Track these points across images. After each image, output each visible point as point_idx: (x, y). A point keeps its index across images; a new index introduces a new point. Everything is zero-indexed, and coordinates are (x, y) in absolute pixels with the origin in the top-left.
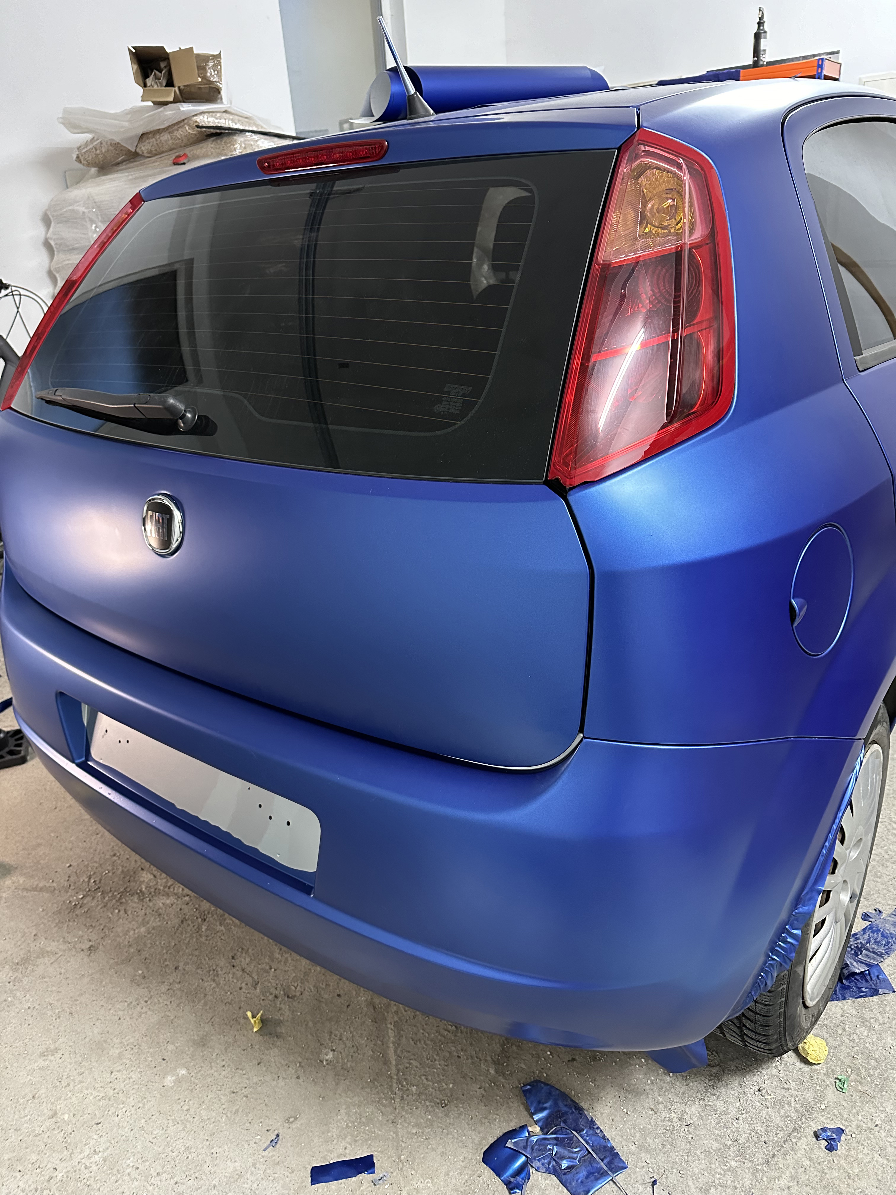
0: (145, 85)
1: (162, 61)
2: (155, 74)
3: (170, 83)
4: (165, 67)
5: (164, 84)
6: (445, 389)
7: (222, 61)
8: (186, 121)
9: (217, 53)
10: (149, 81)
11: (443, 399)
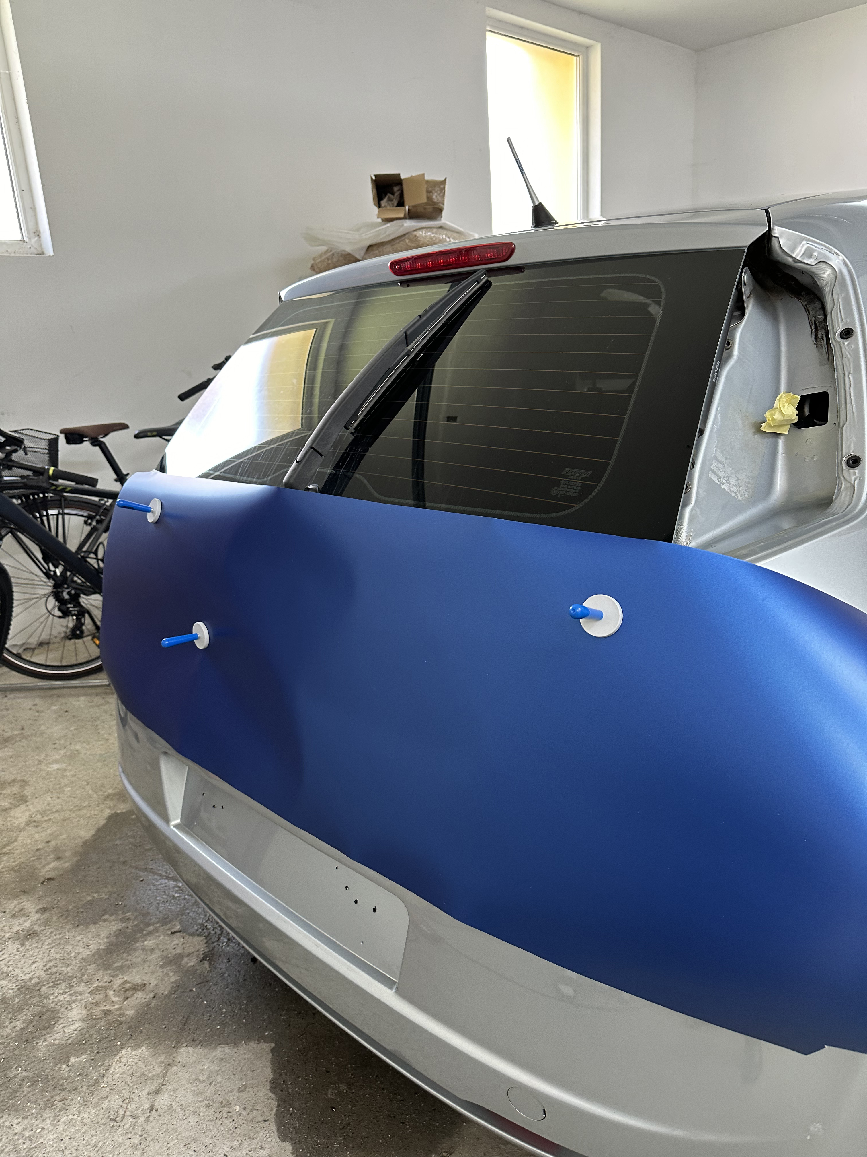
0: (379, 206)
1: (395, 186)
2: (389, 197)
3: (401, 204)
4: (398, 191)
5: (395, 204)
6: (564, 473)
7: (447, 187)
8: (407, 236)
9: (443, 179)
10: (383, 203)
11: (561, 482)
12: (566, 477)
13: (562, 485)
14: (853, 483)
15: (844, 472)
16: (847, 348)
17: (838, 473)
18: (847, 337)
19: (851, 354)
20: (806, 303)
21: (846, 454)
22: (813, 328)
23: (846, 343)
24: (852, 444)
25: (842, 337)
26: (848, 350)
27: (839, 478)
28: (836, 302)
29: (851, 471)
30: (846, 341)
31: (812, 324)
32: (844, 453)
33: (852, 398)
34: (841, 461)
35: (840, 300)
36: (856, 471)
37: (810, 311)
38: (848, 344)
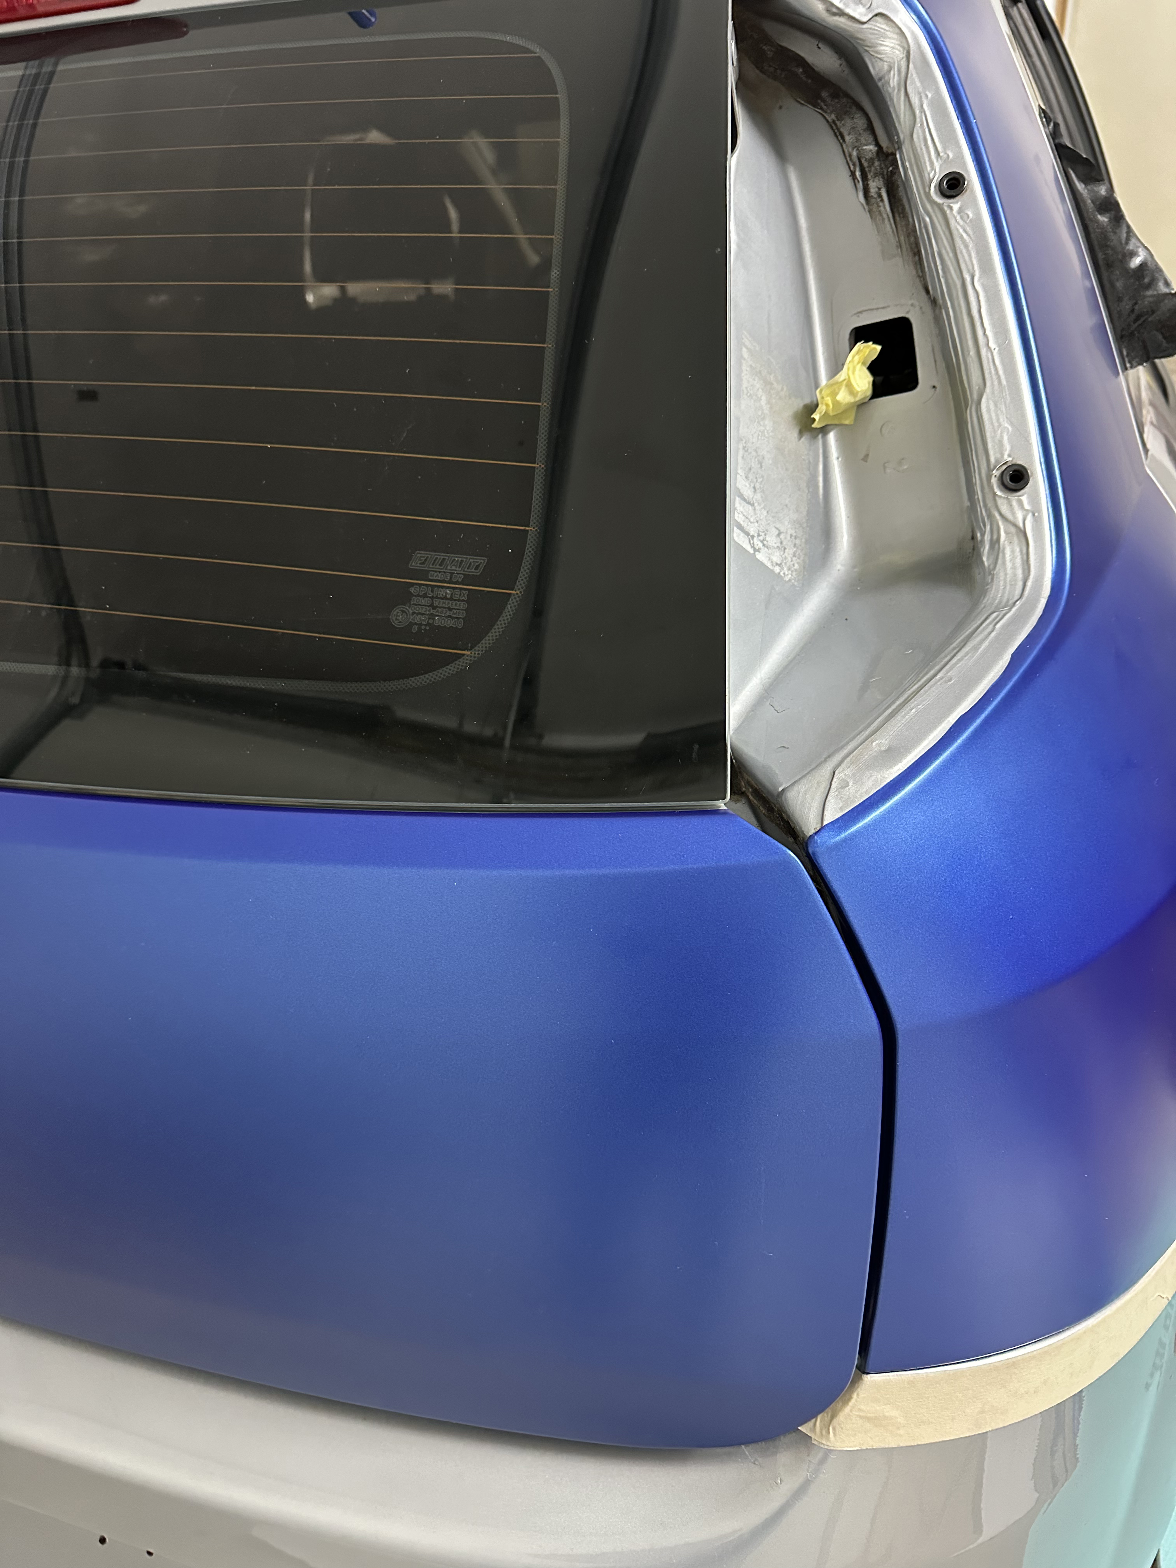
6: (414, 564)
11: (412, 590)
12: (423, 575)
13: (415, 600)
14: (1021, 525)
15: (999, 501)
16: (958, 218)
17: (985, 505)
18: (952, 193)
19: (970, 232)
20: (833, 116)
21: (997, 461)
22: (858, 174)
23: (956, 207)
24: (1005, 438)
25: (944, 195)
26: (962, 223)
27: (990, 516)
28: (917, 112)
29: (1014, 498)
30: (957, 203)
31: (854, 165)
32: (992, 460)
33: (988, 332)
34: (989, 477)
35: (925, 107)
36: (1024, 499)
37: (845, 134)
38: (960, 211)
